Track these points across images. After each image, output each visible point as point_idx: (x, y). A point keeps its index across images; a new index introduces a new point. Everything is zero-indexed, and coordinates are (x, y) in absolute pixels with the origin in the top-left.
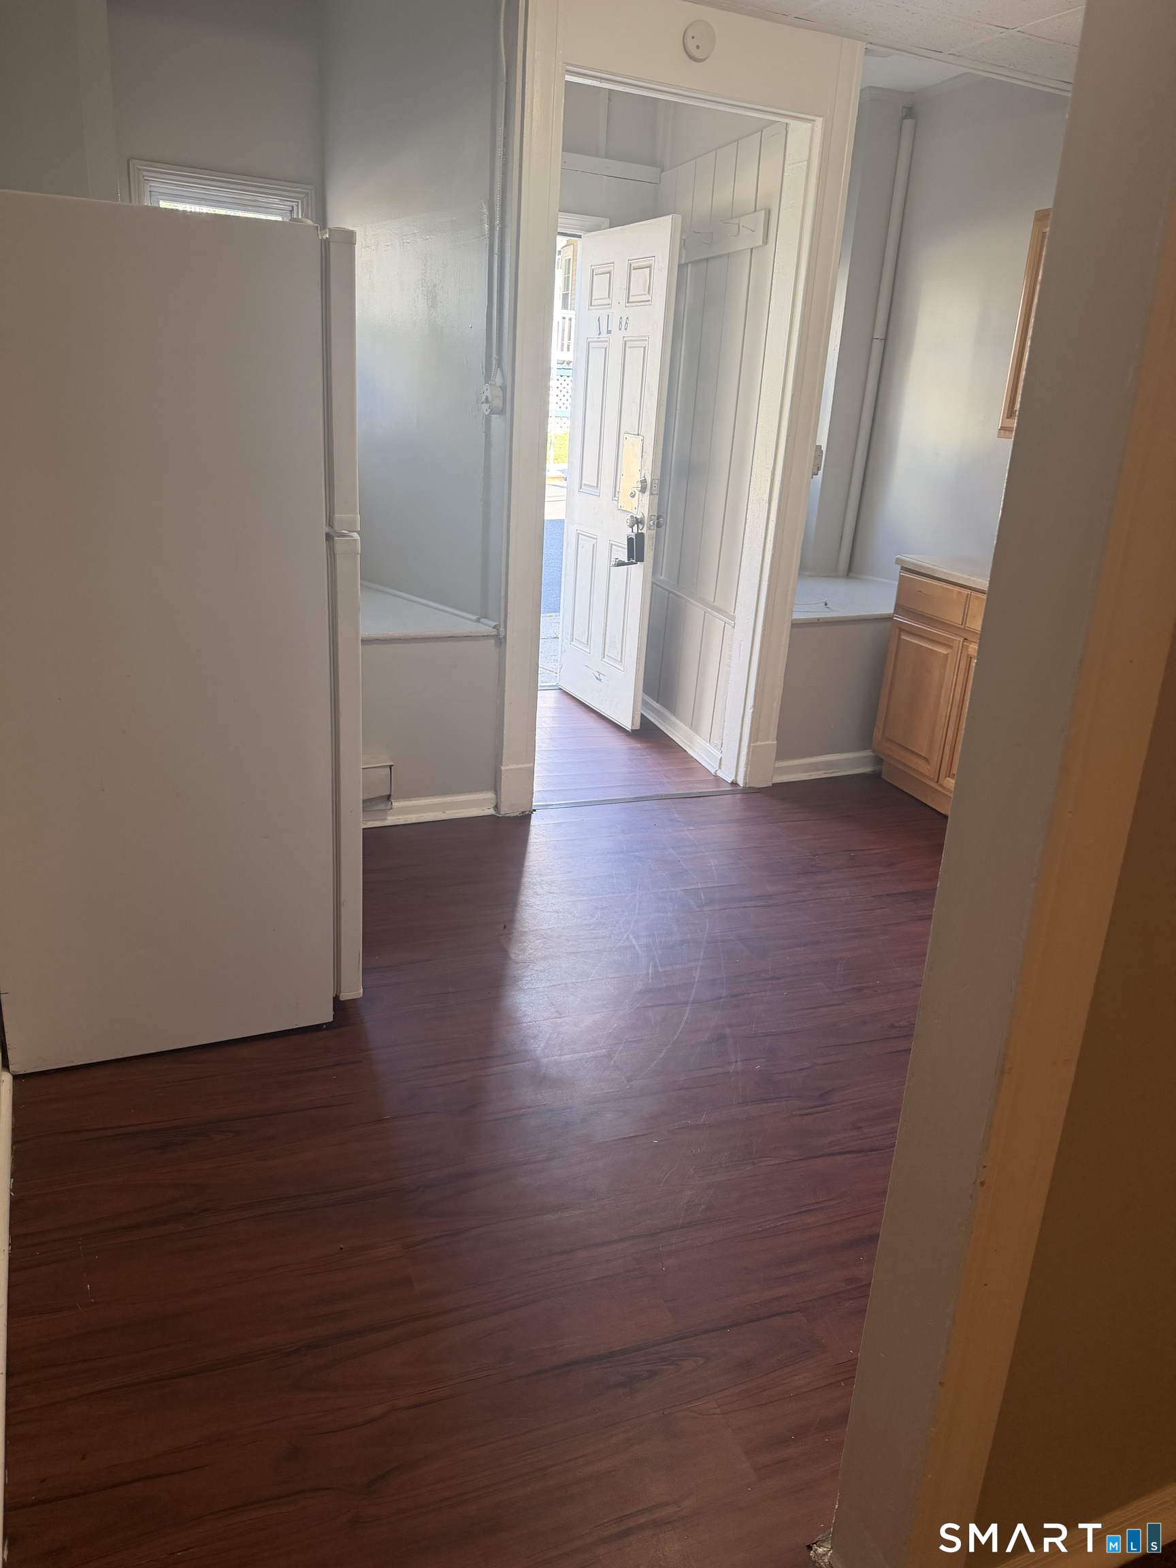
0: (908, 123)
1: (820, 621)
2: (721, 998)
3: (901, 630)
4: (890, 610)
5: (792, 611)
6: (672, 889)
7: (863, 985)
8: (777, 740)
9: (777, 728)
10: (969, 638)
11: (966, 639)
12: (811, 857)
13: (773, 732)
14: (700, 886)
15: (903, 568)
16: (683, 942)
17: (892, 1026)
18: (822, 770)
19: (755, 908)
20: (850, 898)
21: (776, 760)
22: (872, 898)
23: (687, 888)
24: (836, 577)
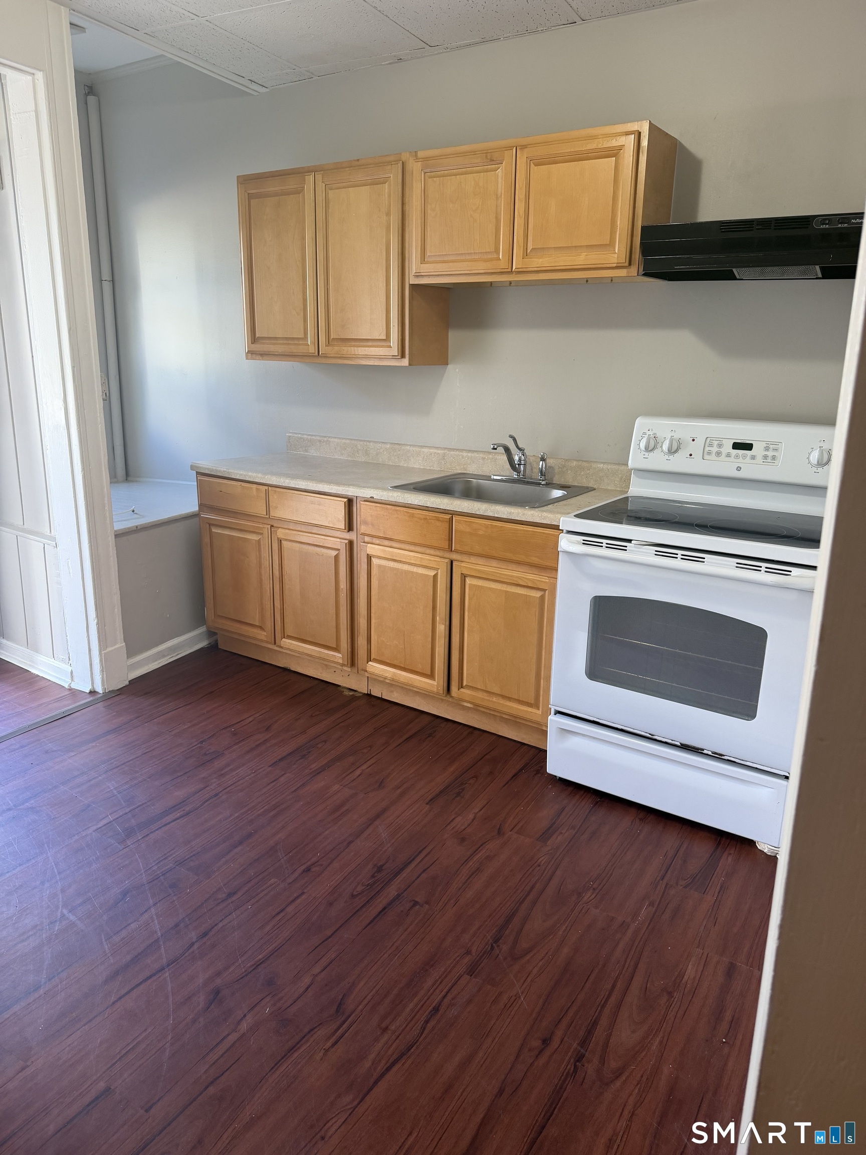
0: (91, 99)
1: (139, 528)
2: (192, 944)
3: (210, 525)
4: (195, 508)
5: (112, 522)
6: (84, 834)
7: (309, 863)
8: (125, 642)
9: (122, 630)
10: (275, 525)
11: (273, 526)
12: (199, 745)
13: (120, 635)
14: (111, 818)
15: (198, 473)
16: (125, 893)
17: (353, 896)
18: (168, 655)
19: (175, 822)
20: (252, 775)
21: (128, 658)
22: (270, 768)
23: (100, 826)
24: (117, 482)
